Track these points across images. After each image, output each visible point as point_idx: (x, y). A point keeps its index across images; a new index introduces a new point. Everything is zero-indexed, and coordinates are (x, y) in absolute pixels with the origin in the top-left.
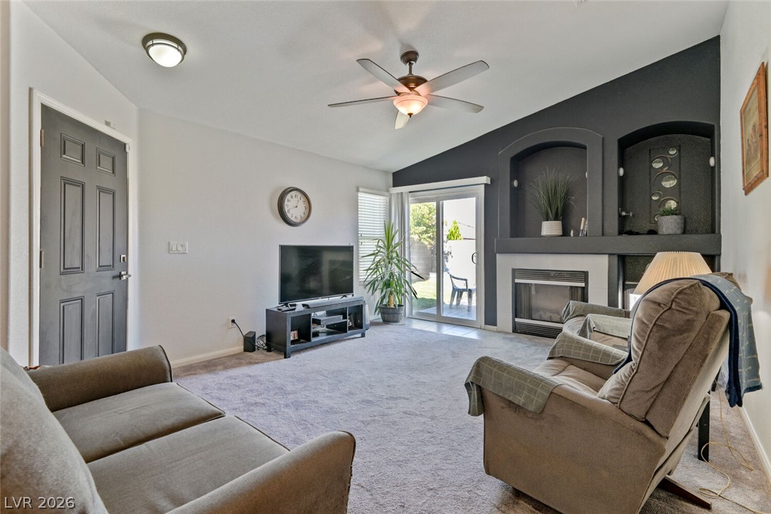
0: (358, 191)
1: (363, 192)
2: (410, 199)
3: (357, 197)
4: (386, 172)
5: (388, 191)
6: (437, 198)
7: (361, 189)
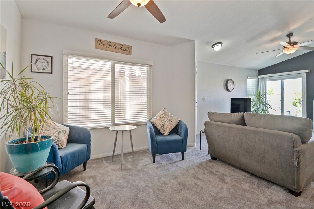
0: (247, 78)
1: (249, 78)
2: (267, 79)
3: (247, 80)
4: (256, 70)
5: (257, 77)
6: (281, 79)
7: (248, 77)
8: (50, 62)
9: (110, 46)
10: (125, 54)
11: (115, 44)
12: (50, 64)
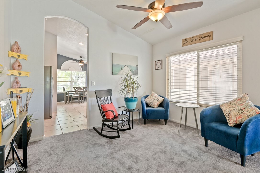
8: (161, 63)
9: (192, 40)
10: (206, 41)
11: (197, 36)
12: (161, 64)
